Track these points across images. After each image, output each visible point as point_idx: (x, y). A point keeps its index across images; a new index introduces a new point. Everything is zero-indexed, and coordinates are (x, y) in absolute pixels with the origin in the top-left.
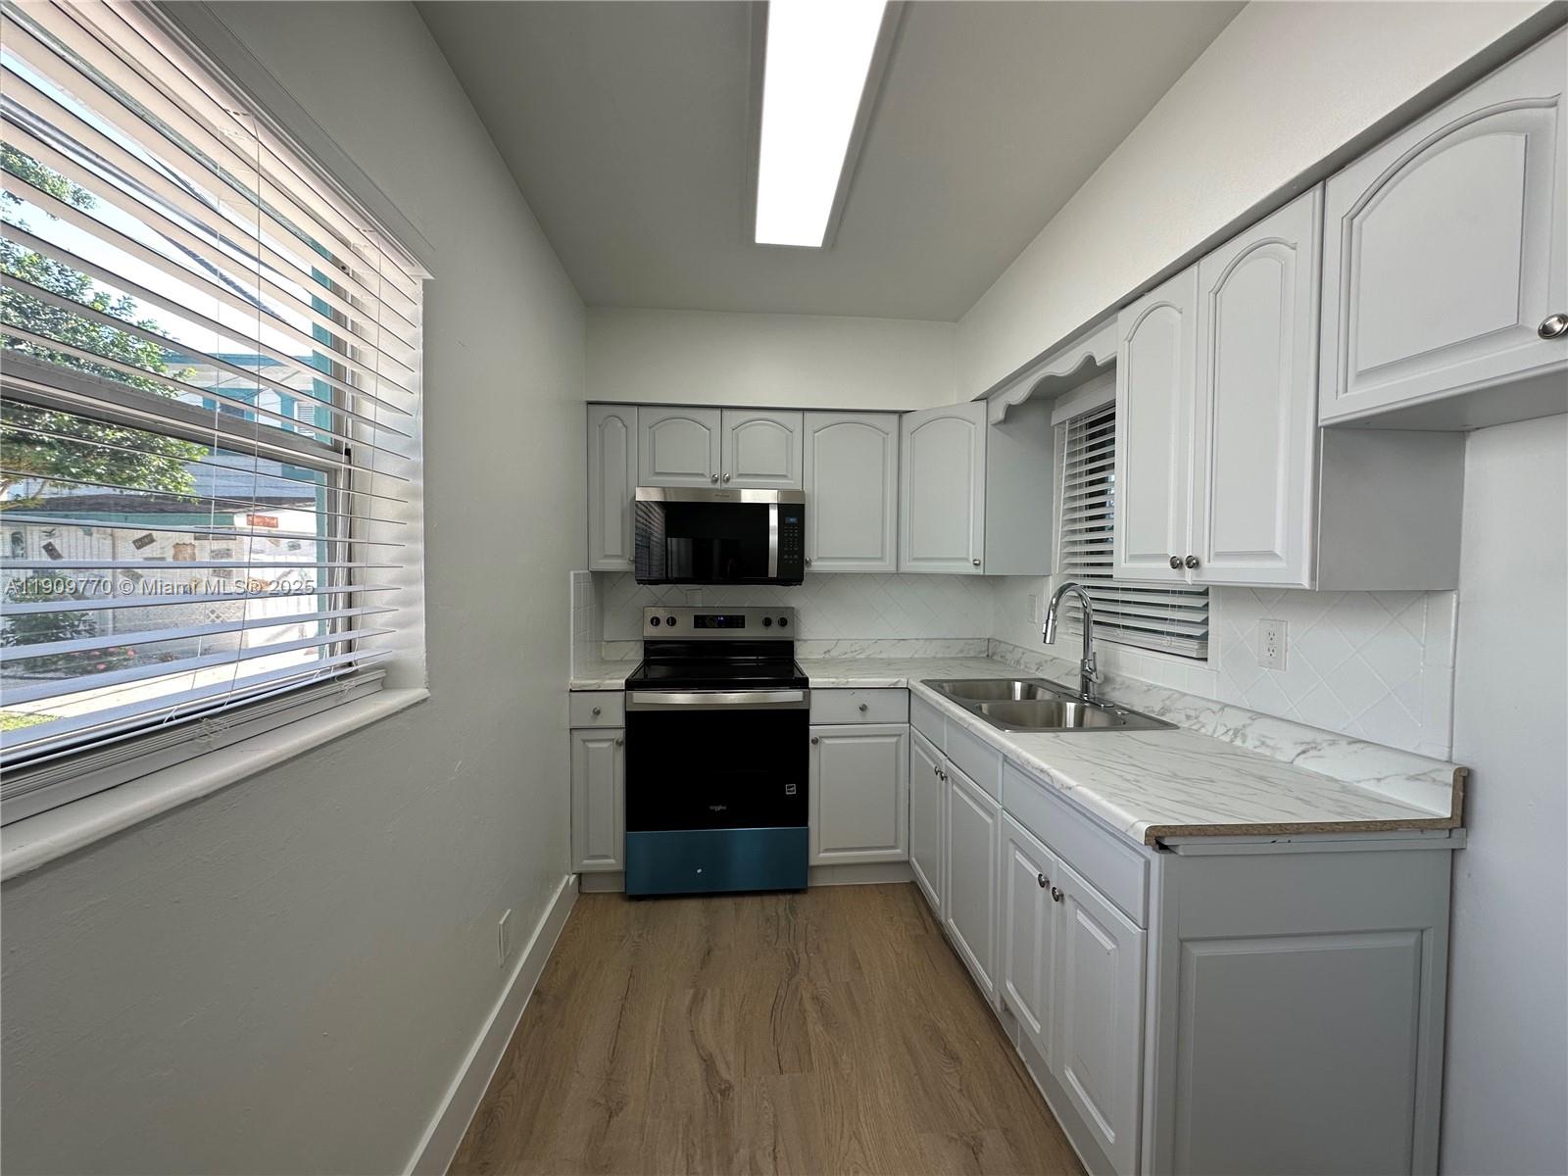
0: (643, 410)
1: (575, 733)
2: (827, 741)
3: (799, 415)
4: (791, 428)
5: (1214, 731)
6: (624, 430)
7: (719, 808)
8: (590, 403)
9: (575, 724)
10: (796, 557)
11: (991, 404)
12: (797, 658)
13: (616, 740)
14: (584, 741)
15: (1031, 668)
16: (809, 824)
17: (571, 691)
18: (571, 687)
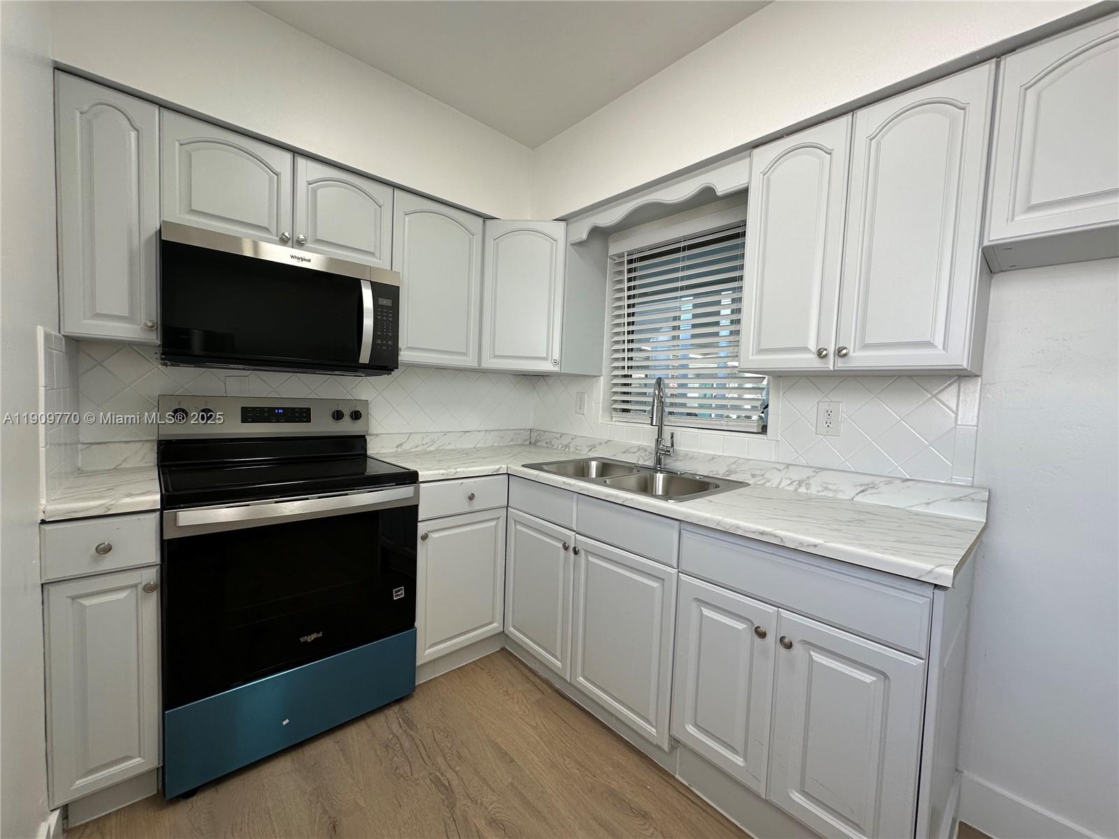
0: (167, 115)
1: (53, 589)
2: (434, 535)
3: (390, 190)
4: (381, 202)
5: (780, 483)
7: (313, 636)
8: (59, 68)
9: (51, 576)
10: (390, 343)
11: (570, 226)
12: (370, 452)
13: (144, 584)
14: (72, 599)
15: (591, 450)
16: (416, 625)
17: (43, 522)
18: (41, 517)
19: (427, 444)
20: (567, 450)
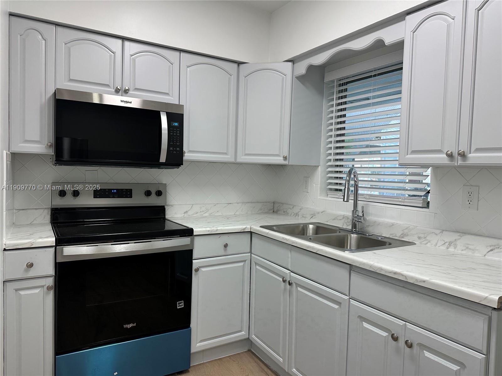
1: (8, 284)
2: (203, 269)
3: (177, 53)
4: (172, 61)
5: (437, 244)
6: (44, 42)
7: (131, 325)
8: (11, 15)
9: (8, 277)
10: (178, 149)
11: (296, 65)
12: (167, 217)
13: (47, 286)
14: (16, 290)
15: (312, 217)
16: (191, 326)
17: (5, 250)
18: (4, 247)
19: (203, 211)
20: (297, 217)
